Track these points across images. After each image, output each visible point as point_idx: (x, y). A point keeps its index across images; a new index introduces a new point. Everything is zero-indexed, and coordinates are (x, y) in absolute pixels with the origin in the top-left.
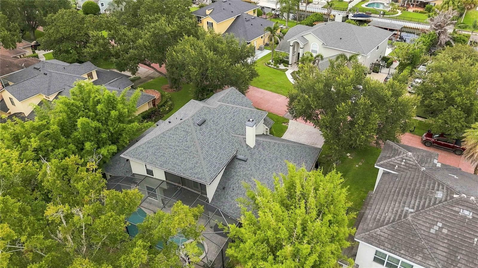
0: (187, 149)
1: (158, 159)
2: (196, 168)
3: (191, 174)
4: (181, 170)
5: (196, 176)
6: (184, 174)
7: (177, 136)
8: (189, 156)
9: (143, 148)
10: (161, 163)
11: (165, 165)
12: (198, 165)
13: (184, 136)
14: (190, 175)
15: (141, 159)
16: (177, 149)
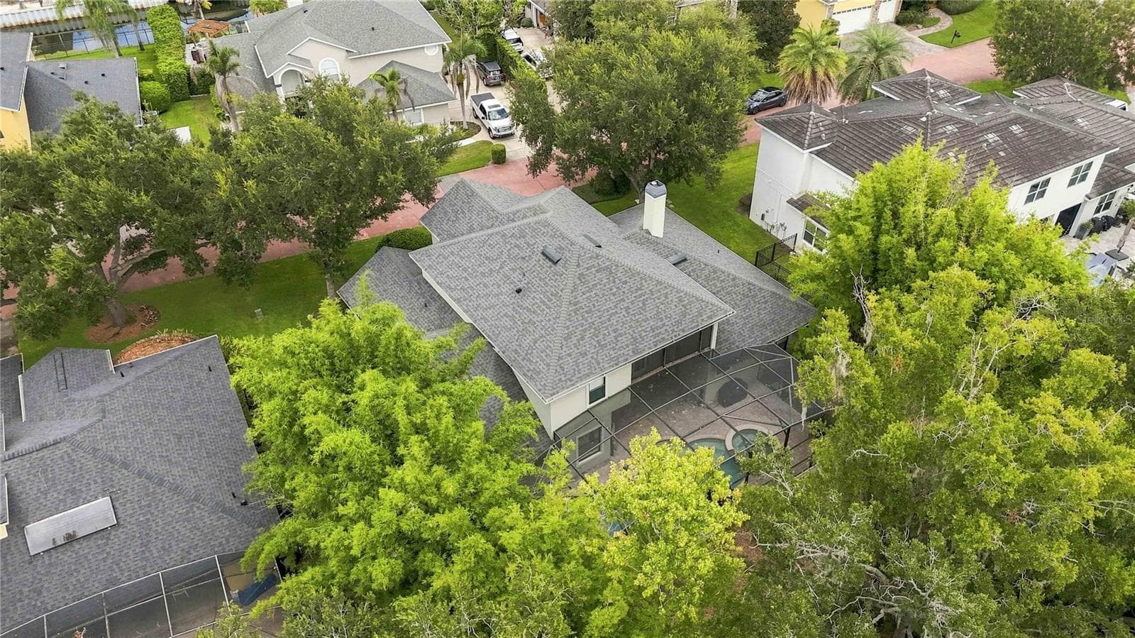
0: (640, 292)
1: (617, 347)
2: (688, 307)
3: (693, 322)
4: (673, 331)
5: (704, 317)
6: (683, 331)
7: (599, 287)
8: (657, 301)
9: (570, 355)
10: (631, 347)
11: (641, 346)
12: (687, 301)
13: (611, 279)
14: (694, 325)
15: (588, 375)
16: (626, 305)
